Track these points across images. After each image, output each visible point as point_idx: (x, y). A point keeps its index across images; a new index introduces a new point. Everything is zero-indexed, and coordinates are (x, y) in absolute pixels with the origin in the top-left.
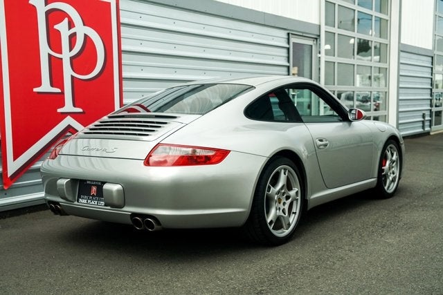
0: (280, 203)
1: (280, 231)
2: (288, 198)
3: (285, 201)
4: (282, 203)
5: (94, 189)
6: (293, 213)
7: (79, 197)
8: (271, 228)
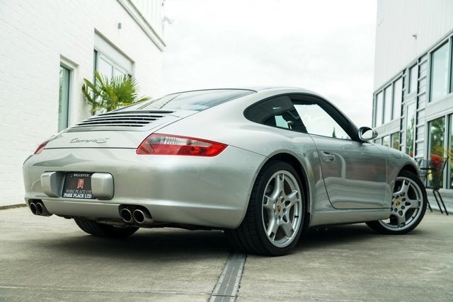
0: (279, 211)
1: (283, 240)
2: (287, 203)
3: (284, 207)
4: (281, 210)
5: (81, 181)
6: (295, 217)
7: (64, 191)
8: (272, 240)
